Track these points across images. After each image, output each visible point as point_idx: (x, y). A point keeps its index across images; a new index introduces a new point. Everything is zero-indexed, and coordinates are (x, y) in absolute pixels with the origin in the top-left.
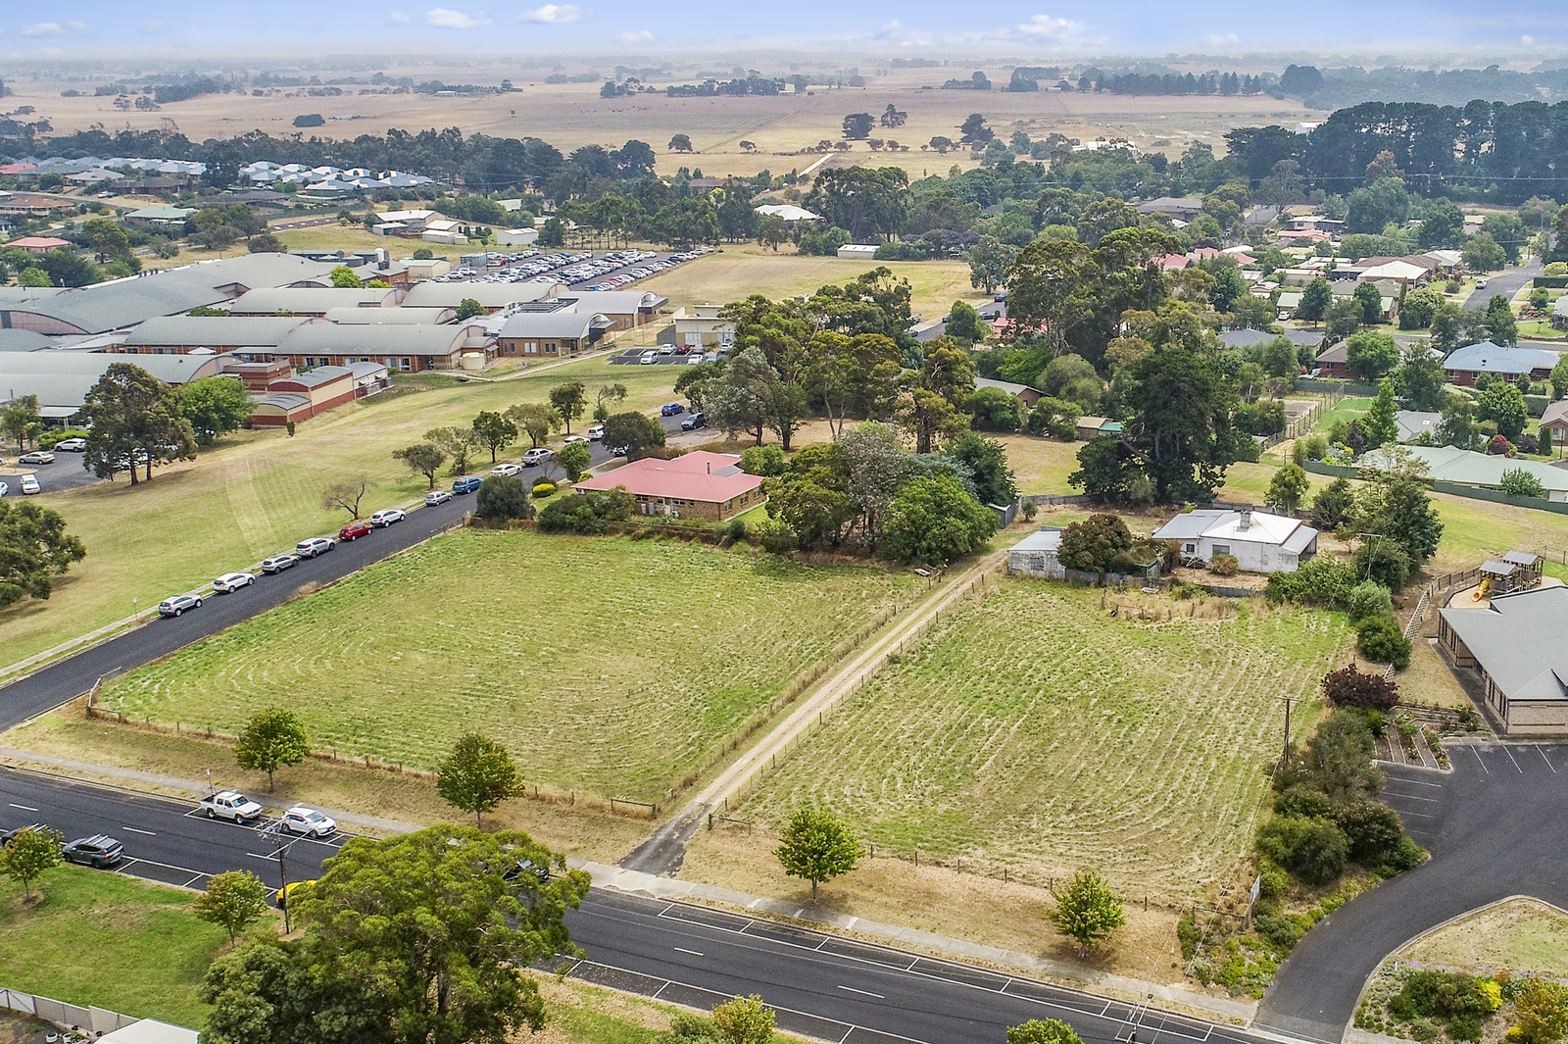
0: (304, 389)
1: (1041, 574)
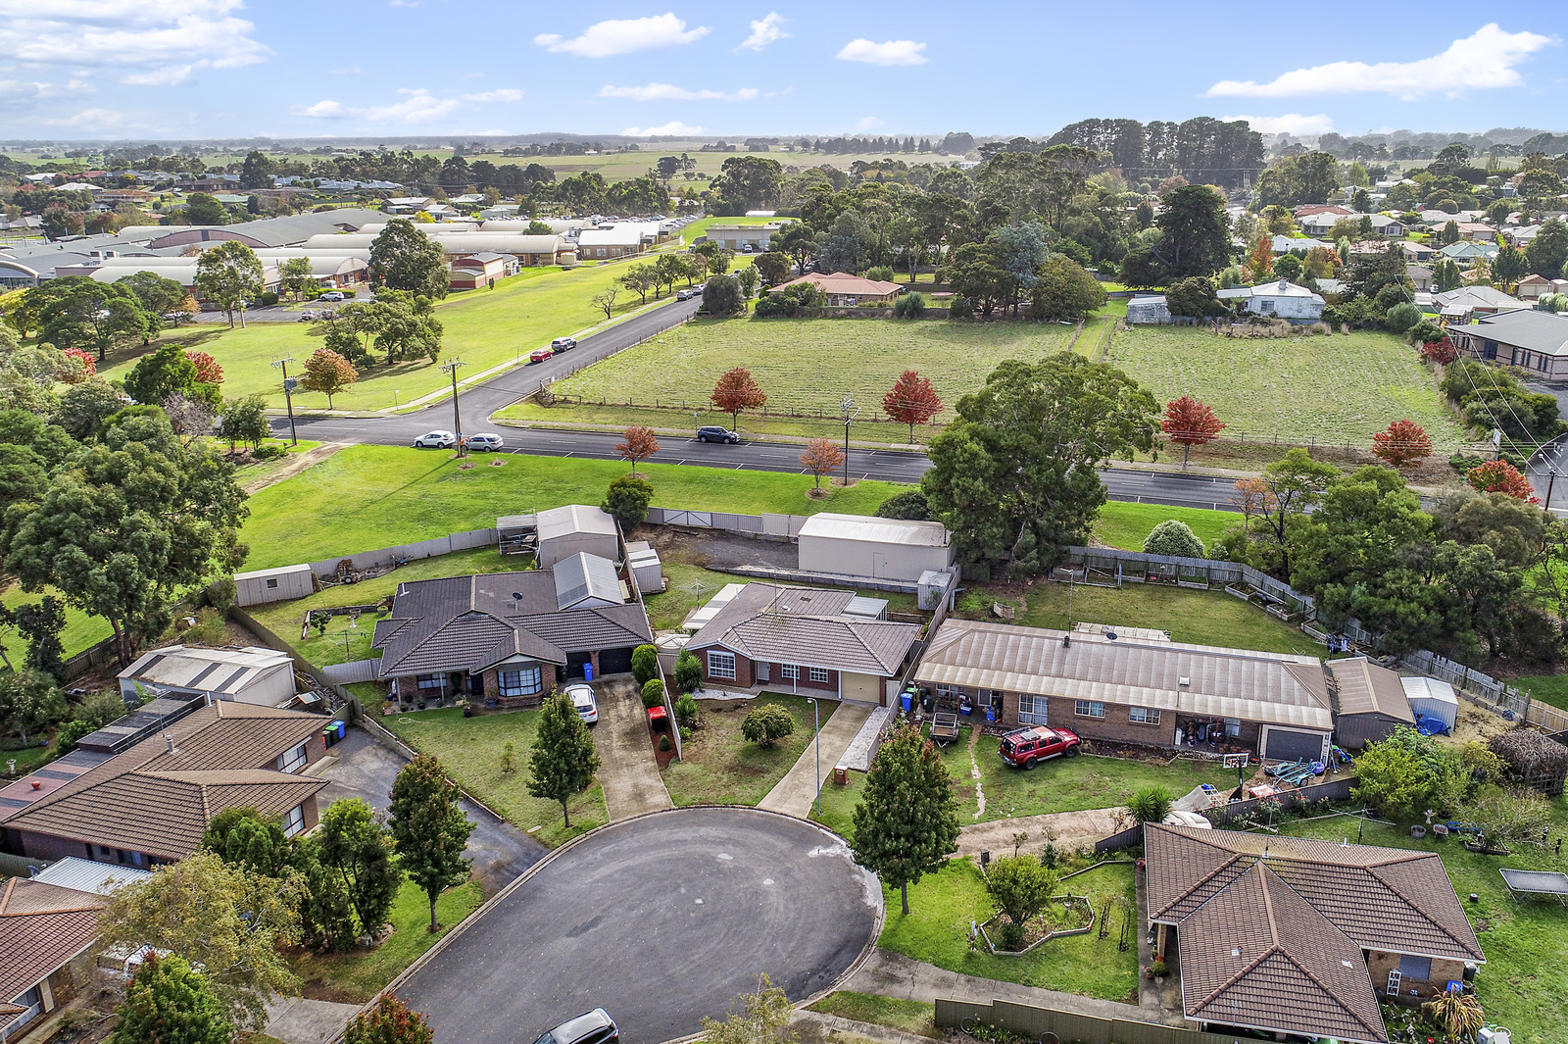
0: (482, 264)
1: (1152, 321)
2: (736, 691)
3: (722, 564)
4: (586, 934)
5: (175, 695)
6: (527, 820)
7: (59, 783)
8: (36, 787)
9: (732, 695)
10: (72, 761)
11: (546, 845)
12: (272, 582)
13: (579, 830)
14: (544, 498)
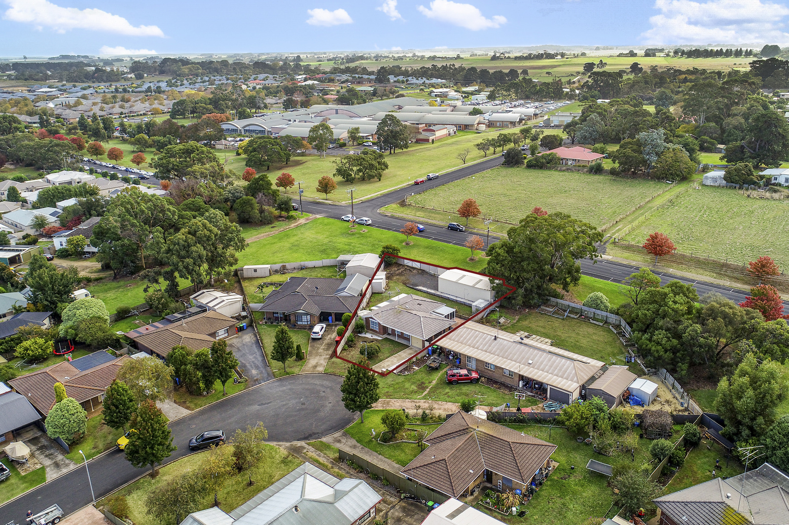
1: (716, 184)
2: (377, 336)
3: (412, 285)
4: (263, 406)
5: (200, 307)
6: (275, 367)
7: (154, 329)
8: (147, 329)
9: (375, 337)
10: (161, 323)
11: (274, 376)
12: (255, 270)
13: (288, 373)
14: (370, 248)
